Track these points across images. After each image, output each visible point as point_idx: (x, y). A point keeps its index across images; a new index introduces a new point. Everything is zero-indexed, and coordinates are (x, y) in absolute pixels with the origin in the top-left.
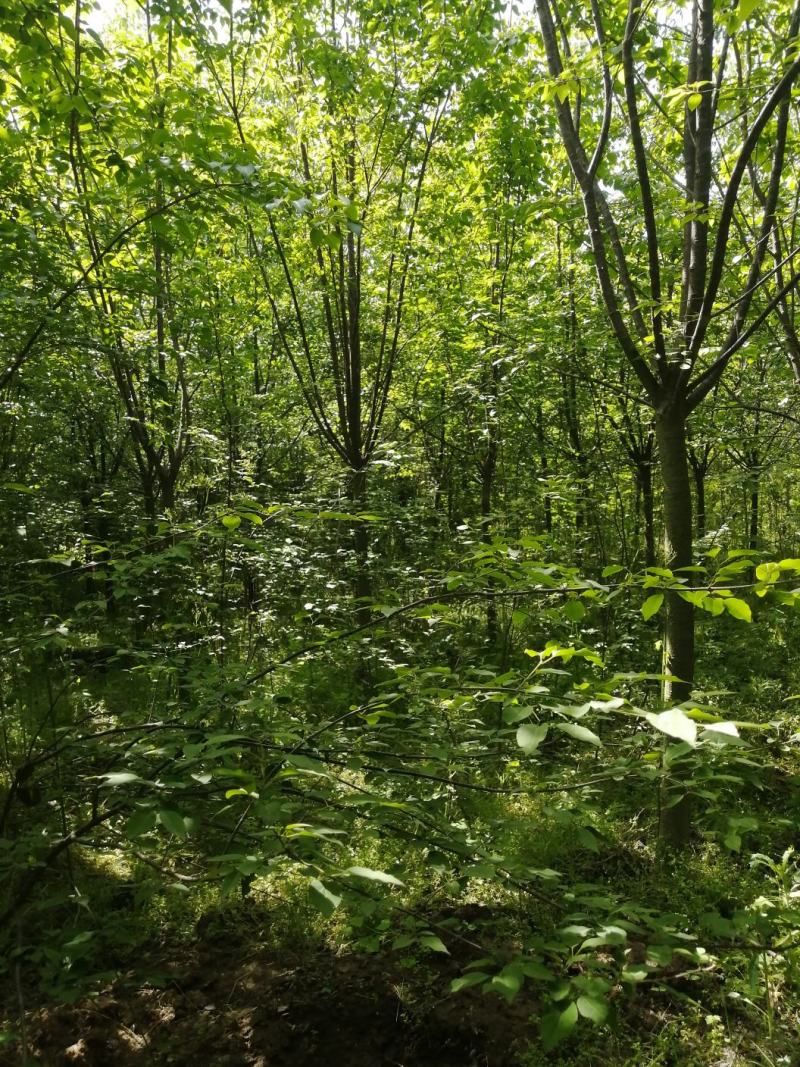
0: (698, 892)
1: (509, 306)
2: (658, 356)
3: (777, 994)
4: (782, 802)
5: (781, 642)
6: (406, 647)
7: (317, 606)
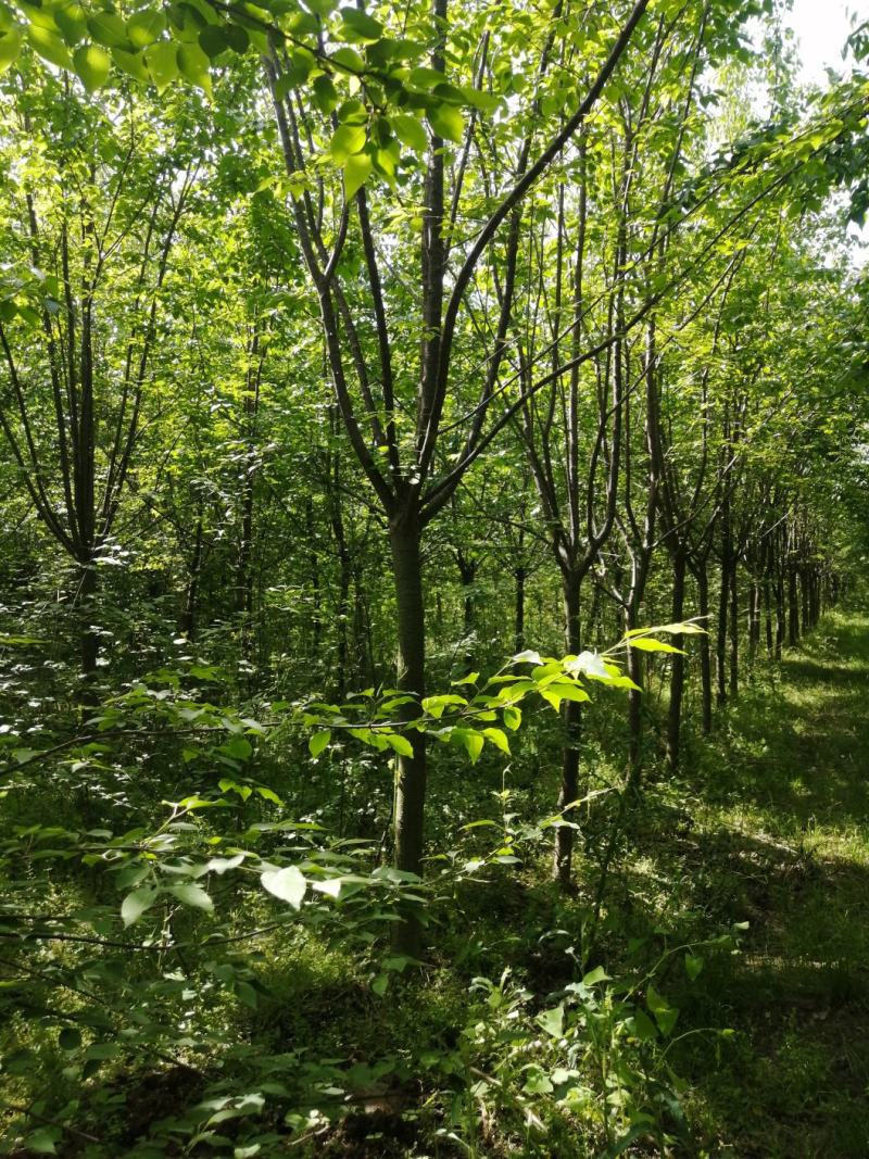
0: (426, 1024)
1: (267, 395)
2: (392, 467)
3: (491, 1121)
4: (518, 919)
5: (534, 750)
6: (121, 774)
7: (16, 729)
